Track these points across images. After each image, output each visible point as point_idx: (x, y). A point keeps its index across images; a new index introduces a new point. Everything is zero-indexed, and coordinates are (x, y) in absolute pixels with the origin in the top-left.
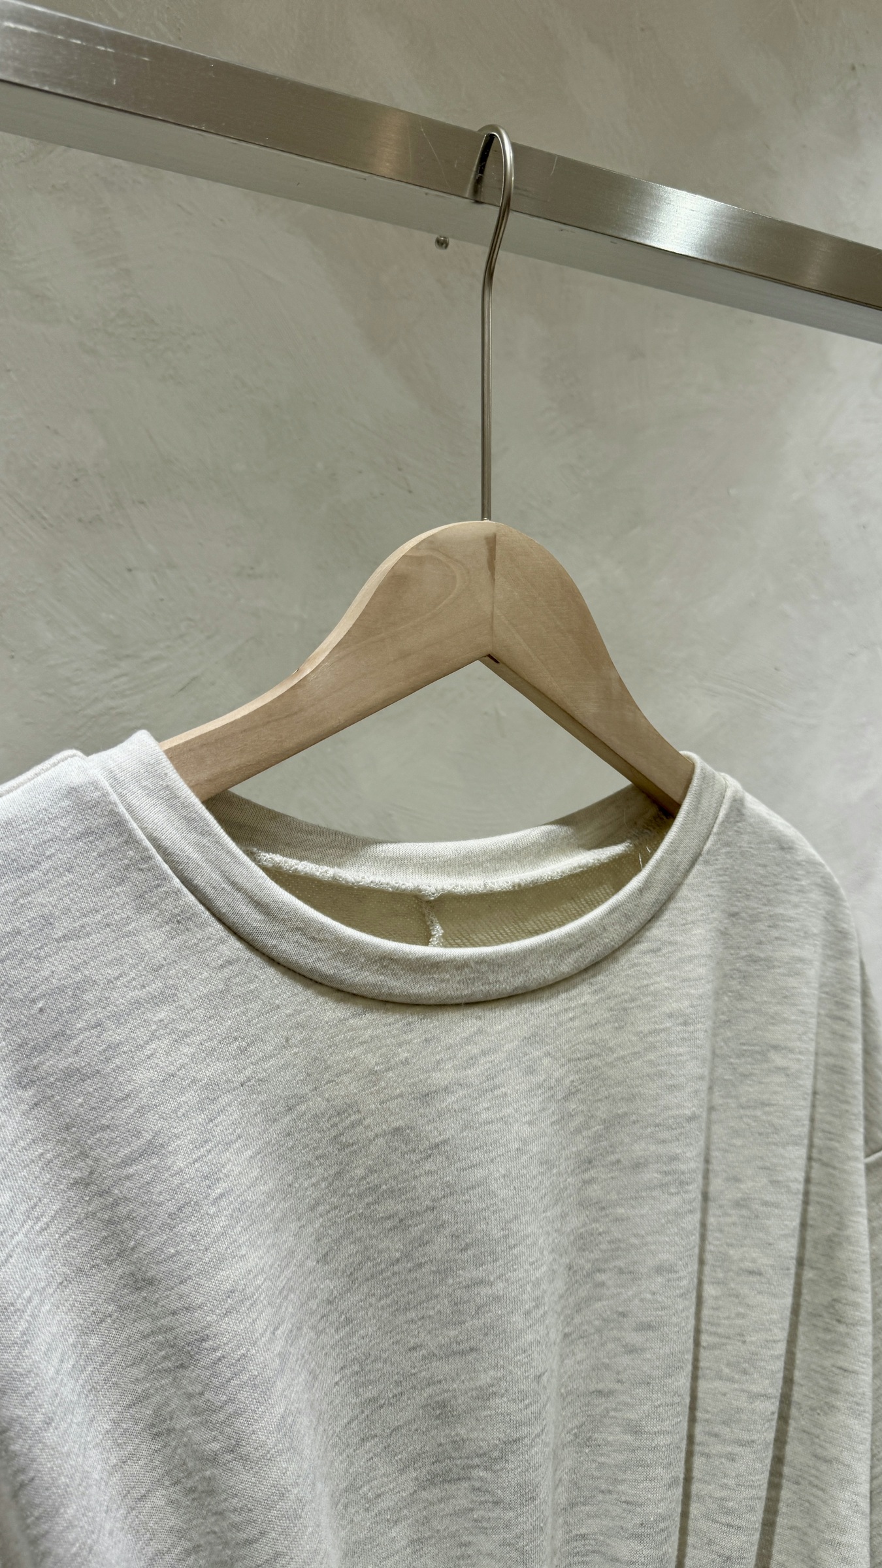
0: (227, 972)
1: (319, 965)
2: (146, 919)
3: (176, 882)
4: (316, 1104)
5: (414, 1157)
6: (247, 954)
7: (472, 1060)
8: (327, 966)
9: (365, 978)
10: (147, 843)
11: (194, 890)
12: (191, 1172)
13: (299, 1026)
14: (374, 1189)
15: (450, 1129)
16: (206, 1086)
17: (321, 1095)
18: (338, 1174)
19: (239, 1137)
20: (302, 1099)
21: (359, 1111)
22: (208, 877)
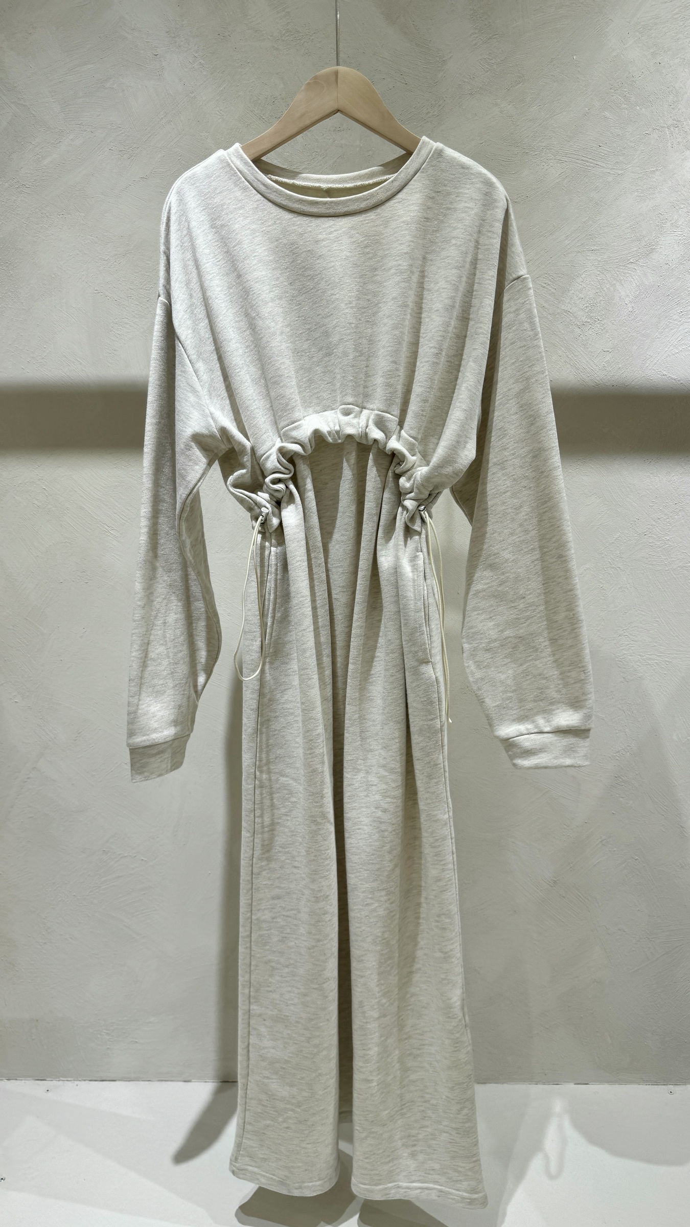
0: (257, 202)
1: (282, 202)
2: (236, 188)
3: (243, 179)
4: (285, 241)
5: (314, 259)
6: (263, 199)
7: (331, 232)
8: (285, 203)
9: (296, 206)
10: (236, 169)
11: (248, 181)
12: (248, 249)
13: (278, 219)
14: (304, 267)
15: (324, 251)
16: (252, 230)
17: (286, 238)
18: (293, 262)
19: (261, 244)
20: (281, 239)
21: (298, 244)
22: (251, 177)
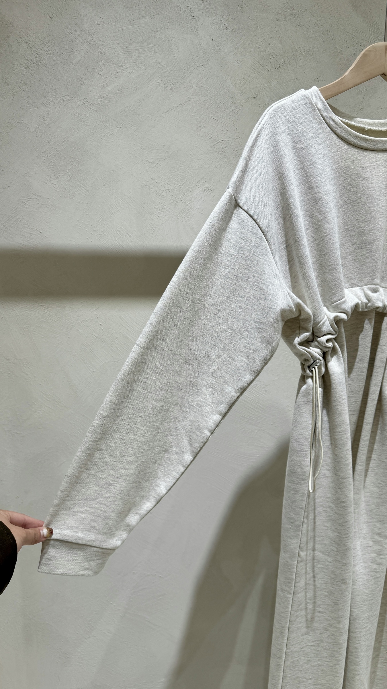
0: (327, 134)
1: (344, 136)
2: (314, 121)
3: (320, 115)
4: (342, 165)
5: (360, 180)
6: (331, 132)
7: (373, 162)
8: (346, 136)
9: (352, 140)
10: (315, 106)
11: (323, 117)
12: (320, 168)
13: (339, 148)
14: (352, 185)
15: (368, 175)
16: (323, 154)
17: (343, 163)
18: (345, 180)
19: (328, 165)
20: (339, 163)
21: (350, 168)
22: (325, 114)
